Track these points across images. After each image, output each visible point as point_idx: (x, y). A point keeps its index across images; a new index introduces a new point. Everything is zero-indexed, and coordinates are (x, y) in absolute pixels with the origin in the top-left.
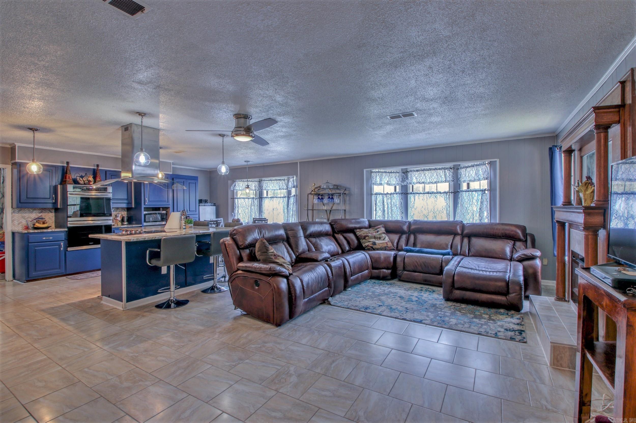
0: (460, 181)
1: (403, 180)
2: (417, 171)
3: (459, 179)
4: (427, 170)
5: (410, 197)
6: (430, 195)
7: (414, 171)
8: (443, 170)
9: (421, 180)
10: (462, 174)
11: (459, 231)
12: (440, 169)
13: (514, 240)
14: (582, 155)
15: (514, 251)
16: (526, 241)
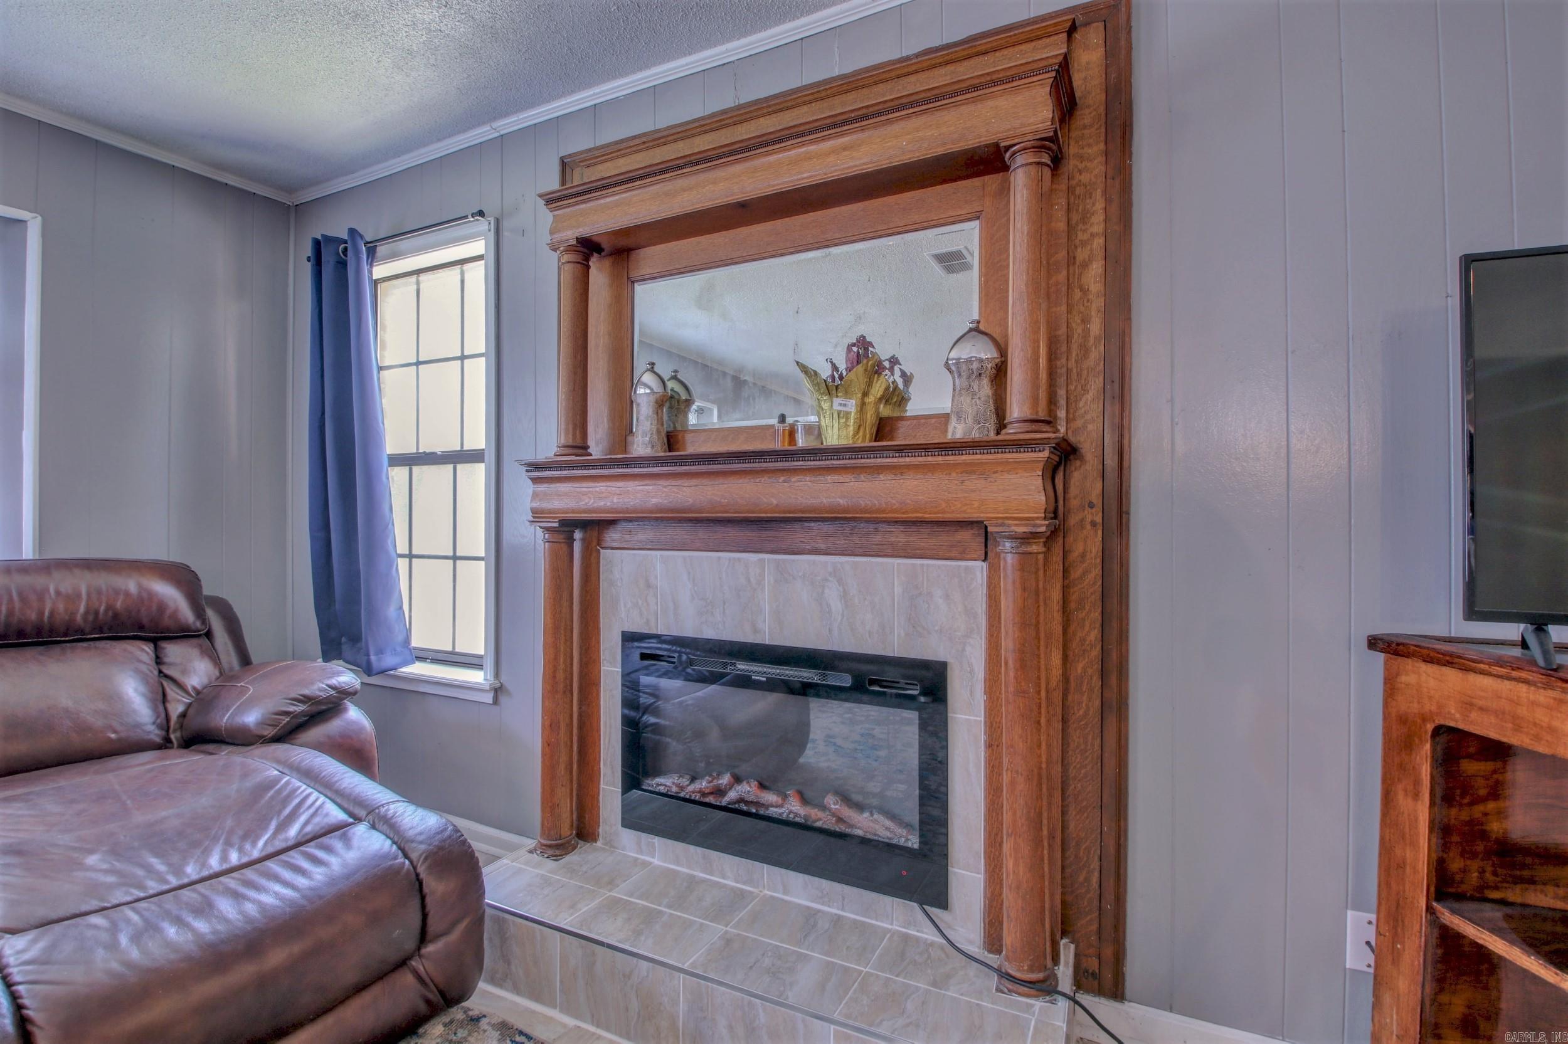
13: (155, 641)
14: (633, 275)
15: (172, 692)
16: (209, 635)
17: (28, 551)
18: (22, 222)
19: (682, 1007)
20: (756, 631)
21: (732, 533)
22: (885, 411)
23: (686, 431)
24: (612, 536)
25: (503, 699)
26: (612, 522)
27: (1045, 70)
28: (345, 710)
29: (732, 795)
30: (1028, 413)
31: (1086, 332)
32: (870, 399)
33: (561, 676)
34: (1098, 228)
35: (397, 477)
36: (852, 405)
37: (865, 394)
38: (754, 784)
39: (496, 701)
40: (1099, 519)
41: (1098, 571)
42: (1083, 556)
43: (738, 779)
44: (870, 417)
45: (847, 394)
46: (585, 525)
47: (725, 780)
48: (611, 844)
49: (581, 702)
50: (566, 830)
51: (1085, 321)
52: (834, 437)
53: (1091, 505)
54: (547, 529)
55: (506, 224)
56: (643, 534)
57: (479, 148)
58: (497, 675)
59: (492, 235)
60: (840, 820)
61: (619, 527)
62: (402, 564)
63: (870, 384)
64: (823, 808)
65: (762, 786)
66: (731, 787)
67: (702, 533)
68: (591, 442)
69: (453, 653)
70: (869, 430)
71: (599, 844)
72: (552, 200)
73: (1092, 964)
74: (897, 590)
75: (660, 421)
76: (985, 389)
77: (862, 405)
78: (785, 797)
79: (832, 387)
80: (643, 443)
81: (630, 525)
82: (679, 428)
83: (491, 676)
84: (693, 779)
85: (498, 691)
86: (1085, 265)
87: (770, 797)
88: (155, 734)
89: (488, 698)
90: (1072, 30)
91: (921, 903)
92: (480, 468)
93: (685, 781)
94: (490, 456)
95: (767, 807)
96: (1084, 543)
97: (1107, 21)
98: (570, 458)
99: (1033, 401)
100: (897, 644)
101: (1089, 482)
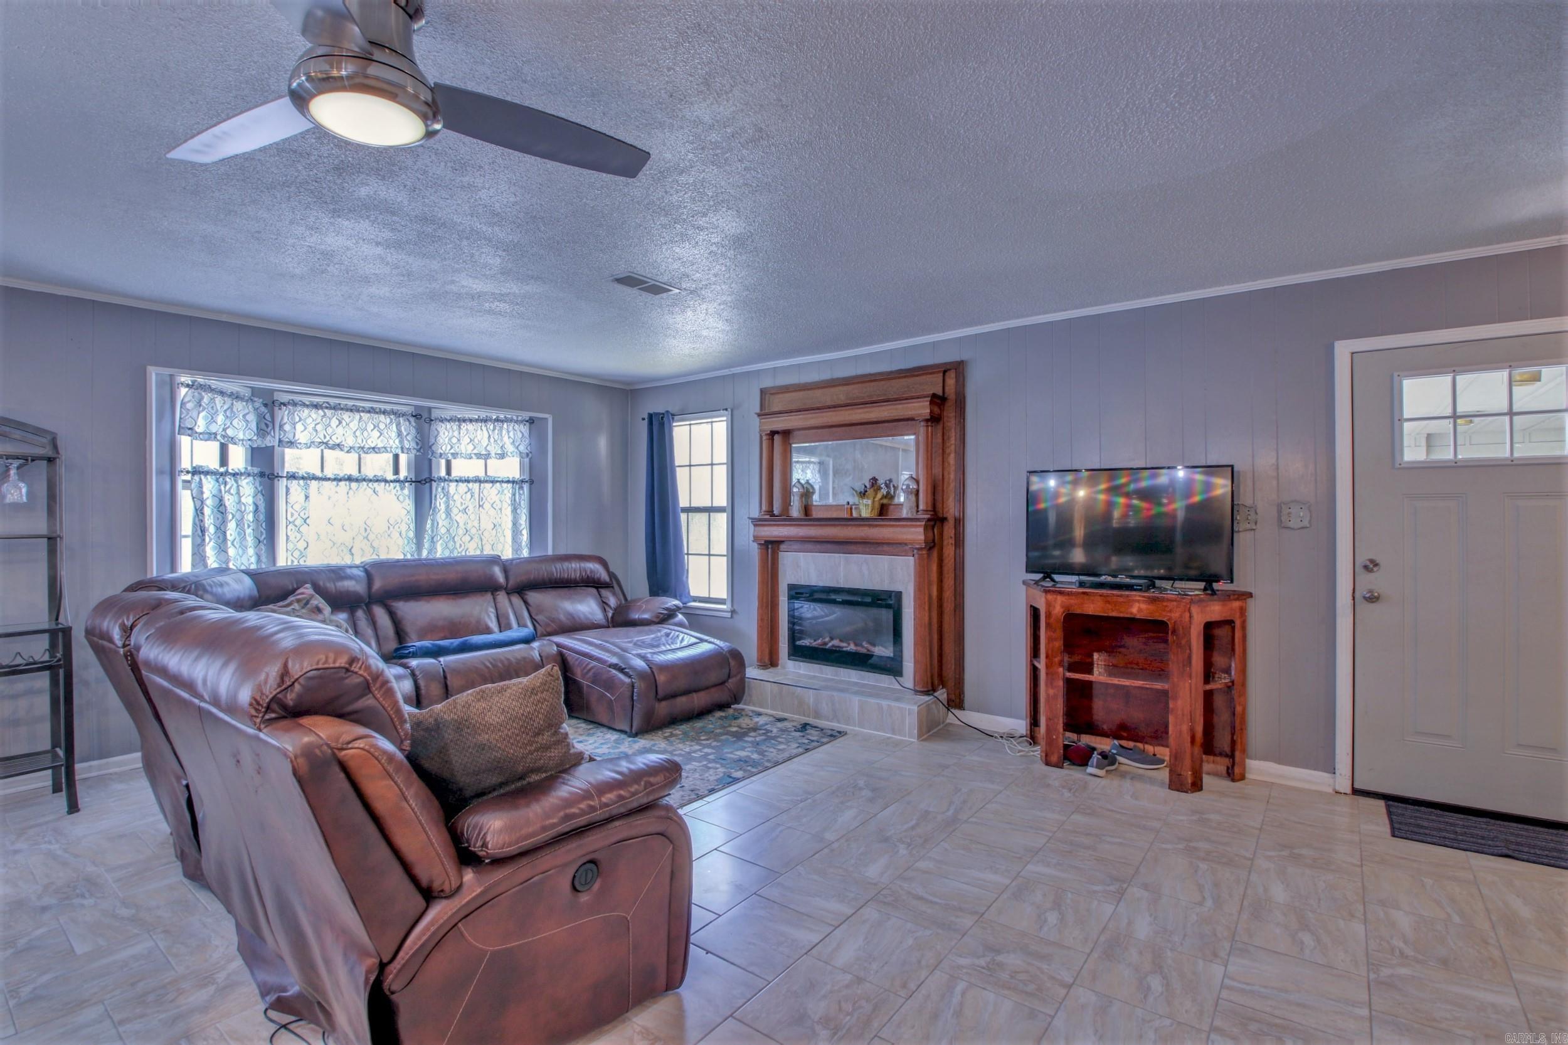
0: (433, 453)
1: (262, 432)
2: (316, 406)
3: (430, 447)
4: (347, 410)
5: (288, 489)
6: (354, 485)
7: (304, 405)
8: (392, 417)
9: (328, 438)
10: (441, 434)
11: (501, 578)
12: (384, 412)
13: (597, 588)
14: (791, 442)
15: (607, 609)
16: (613, 587)
17: (550, 552)
18: (546, 419)
19: (812, 700)
20: (838, 583)
21: (829, 546)
22: (885, 501)
23: (812, 505)
24: (782, 547)
25: (735, 616)
26: (782, 542)
27: (928, 397)
28: (677, 615)
29: (830, 644)
30: (925, 508)
31: (949, 478)
32: (876, 499)
33: (765, 600)
34: (953, 442)
35: (683, 516)
36: (870, 502)
37: (874, 498)
38: (838, 640)
39: (732, 617)
40: (953, 542)
41: (953, 560)
42: (949, 555)
43: (832, 639)
44: (877, 505)
45: (868, 498)
46: (772, 542)
47: (827, 639)
48: (784, 668)
49: (771, 613)
50: (767, 660)
51: (949, 474)
52: (865, 513)
53: (951, 537)
54: (760, 544)
55: (735, 412)
56: (796, 546)
57: (724, 377)
58: (732, 606)
59: (730, 416)
60: (868, 650)
61: (786, 543)
62: (686, 556)
63: (876, 494)
64: (863, 647)
65: (841, 641)
66: (830, 642)
67: (819, 546)
68: (774, 509)
69: (709, 598)
70: (876, 512)
71: (779, 667)
72: (759, 415)
73: (953, 697)
74: (886, 567)
75: (802, 502)
76: (913, 498)
77: (873, 502)
78: (849, 644)
79: (863, 494)
80: (795, 511)
81: (790, 543)
82: (809, 503)
83: (730, 606)
84: (815, 641)
85: (733, 612)
86: (949, 454)
87: (844, 644)
88: (603, 622)
89: (729, 615)
90: (945, 372)
91: (894, 676)
92: (724, 515)
93: (812, 641)
94: (729, 510)
95: (843, 647)
96: (949, 551)
97: (956, 369)
98: (768, 517)
99: (927, 503)
100: (886, 586)
101: (949, 530)
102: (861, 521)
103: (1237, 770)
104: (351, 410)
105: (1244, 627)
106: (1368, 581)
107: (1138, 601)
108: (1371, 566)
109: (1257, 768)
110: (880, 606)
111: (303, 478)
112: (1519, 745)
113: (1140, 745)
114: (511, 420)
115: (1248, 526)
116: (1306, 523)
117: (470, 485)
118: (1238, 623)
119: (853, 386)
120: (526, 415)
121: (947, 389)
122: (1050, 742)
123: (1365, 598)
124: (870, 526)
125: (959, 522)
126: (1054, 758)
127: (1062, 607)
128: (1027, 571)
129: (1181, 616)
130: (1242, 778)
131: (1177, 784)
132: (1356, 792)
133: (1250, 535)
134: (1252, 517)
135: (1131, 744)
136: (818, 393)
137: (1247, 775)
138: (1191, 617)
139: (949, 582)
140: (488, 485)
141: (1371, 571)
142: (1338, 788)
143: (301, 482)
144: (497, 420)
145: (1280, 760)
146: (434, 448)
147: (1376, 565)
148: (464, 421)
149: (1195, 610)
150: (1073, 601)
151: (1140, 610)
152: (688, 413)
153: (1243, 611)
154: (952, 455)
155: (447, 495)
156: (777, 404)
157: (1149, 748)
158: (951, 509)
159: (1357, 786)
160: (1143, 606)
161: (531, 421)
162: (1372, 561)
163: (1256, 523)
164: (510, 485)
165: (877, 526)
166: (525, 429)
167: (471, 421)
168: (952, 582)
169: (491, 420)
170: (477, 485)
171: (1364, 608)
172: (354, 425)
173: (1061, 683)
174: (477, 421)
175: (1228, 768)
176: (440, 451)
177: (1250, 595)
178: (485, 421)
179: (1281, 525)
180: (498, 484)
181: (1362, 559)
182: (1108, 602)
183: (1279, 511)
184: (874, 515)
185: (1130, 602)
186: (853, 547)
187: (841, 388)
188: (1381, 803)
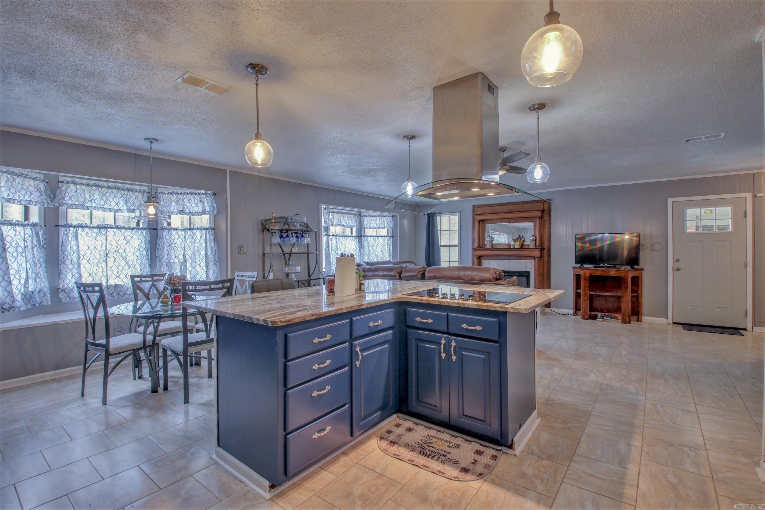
0: (362, 227)
7: (335, 213)
8: (354, 215)
10: (366, 221)
12: (352, 214)
14: (485, 223)
17: (398, 260)
18: (397, 215)
20: (506, 269)
21: (502, 257)
22: (523, 243)
23: (494, 244)
27: (540, 210)
30: (539, 245)
31: (546, 236)
34: (547, 225)
35: (441, 248)
36: (518, 243)
37: (520, 241)
40: (547, 256)
41: (547, 261)
42: (545, 260)
44: (521, 244)
45: (518, 241)
46: (481, 256)
51: (546, 234)
52: (516, 247)
53: (547, 254)
54: (474, 256)
55: (462, 213)
56: (488, 257)
59: (460, 214)
61: (485, 257)
68: (480, 246)
72: (472, 215)
74: (525, 264)
75: (490, 243)
76: (534, 242)
79: (516, 240)
80: (488, 246)
90: (544, 202)
92: (457, 248)
94: (459, 246)
96: (546, 258)
97: (548, 202)
98: (479, 248)
99: (539, 243)
100: (524, 270)
101: (546, 252)
102: (514, 249)
103: (640, 319)
104: (345, 214)
105: (642, 278)
106: (677, 265)
107: (613, 271)
108: (678, 261)
109: (645, 319)
110: (522, 276)
111: (336, 236)
112: (718, 308)
113: (610, 314)
114: (387, 216)
115: (643, 250)
116: (660, 249)
117: (375, 238)
118: (640, 277)
119: (510, 206)
120: (392, 214)
121: (545, 207)
122: (585, 313)
123: (676, 269)
124: (519, 251)
125: (549, 249)
126: (586, 317)
127: (589, 273)
128: (576, 264)
129: (625, 275)
130: (641, 321)
131: (624, 321)
132: (674, 323)
133: (643, 252)
134: (644, 247)
135: (607, 314)
136: (496, 207)
137: (643, 321)
138: (628, 275)
139: (546, 268)
140: (380, 238)
141: (678, 262)
142: (669, 322)
143: (335, 237)
144: (383, 216)
145: (652, 316)
146: (363, 225)
147: (679, 260)
148: (373, 216)
149: (629, 273)
150: (592, 272)
151: (613, 273)
152: (441, 213)
153: (641, 274)
154: (547, 229)
155: (367, 241)
156: (480, 211)
157: (613, 315)
158: (546, 245)
159: (674, 322)
160: (614, 272)
161: (393, 216)
162: (678, 259)
163: (645, 249)
164: (387, 238)
165: (522, 251)
166: (391, 218)
167: (375, 216)
168: (547, 268)
169: (381, 216)
170: (376, 238)
171: (675, 272)
172: (346, 219)
173: (589, 296)
174: (377, 216)
175: (637, 319)
176: (364, 226)
177: (643, 269)
178: (379, 216)
179: (652, 250)
180: (383, 237)
181: (675, 259)
182: (603, 272)
183: (652, 246)
184: (519, 247)
185: (610, 271)
186: (511, 258)
187: (506, 206)
188: (681, 326)
